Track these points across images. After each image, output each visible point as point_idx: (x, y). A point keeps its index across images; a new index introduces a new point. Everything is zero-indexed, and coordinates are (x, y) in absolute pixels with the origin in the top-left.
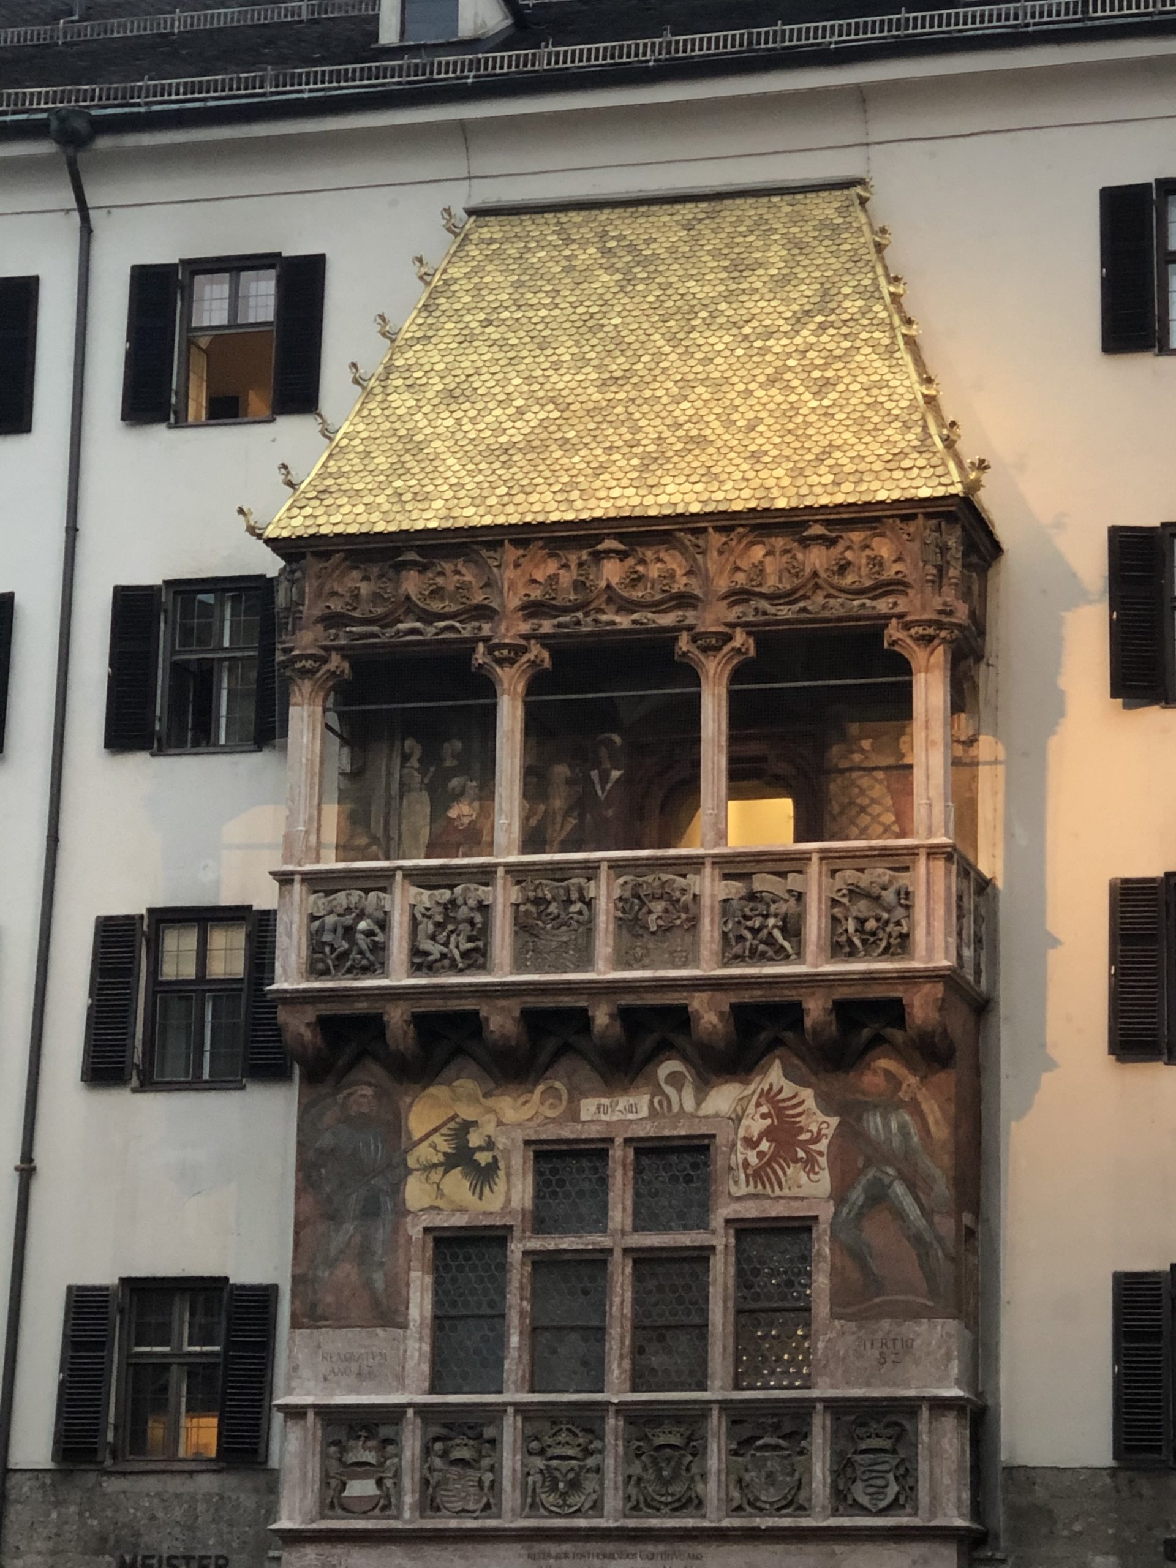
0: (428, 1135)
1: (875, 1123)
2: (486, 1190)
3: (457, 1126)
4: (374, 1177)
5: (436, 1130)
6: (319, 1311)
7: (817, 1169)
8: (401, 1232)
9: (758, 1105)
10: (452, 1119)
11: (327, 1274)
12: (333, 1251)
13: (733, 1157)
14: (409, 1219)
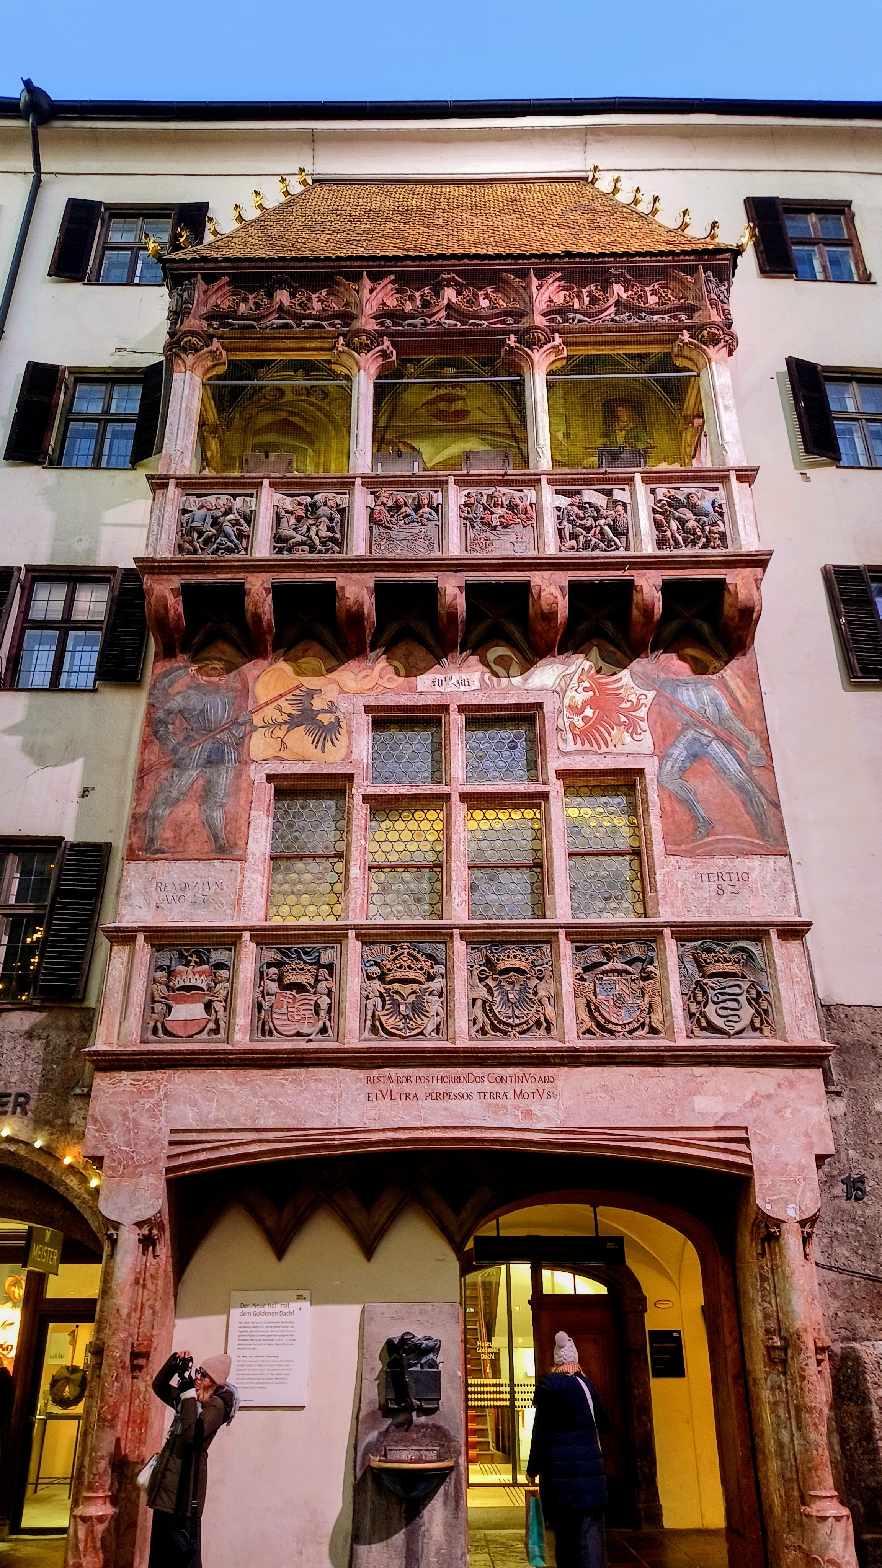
0: (273, 701)
1: (688, 695)
2: (329, 745)
3: (302, 693)
4: (220, 732)
5: (281, 696)
6: (157, 845)
7: (639, 731)
8: (243, 777)
9: (580, 681)
10: (298, 687)
11: (167, 812)
12: (175, 794)
13: (560, 721)
14: (253, 767)
